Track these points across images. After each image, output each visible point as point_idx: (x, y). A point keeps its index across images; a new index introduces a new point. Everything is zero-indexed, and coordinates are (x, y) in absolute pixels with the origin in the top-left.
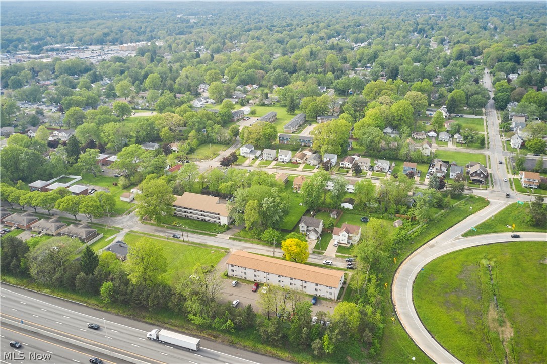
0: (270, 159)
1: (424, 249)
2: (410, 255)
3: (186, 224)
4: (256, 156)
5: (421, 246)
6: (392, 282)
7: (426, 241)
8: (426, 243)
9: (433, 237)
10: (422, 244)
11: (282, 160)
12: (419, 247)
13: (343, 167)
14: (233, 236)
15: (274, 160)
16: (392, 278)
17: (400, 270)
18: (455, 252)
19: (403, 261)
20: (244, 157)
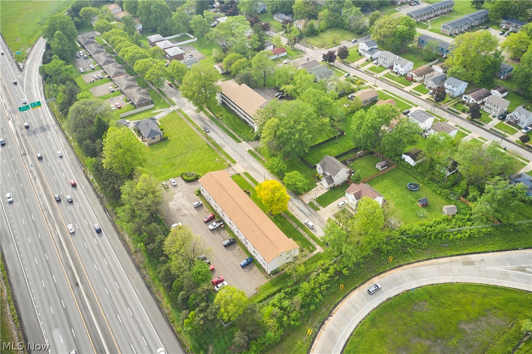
0: (384, 65)
1: (451, 262)
2: (423, 261)
3: (227, 118)
4: (371, 58)
5: (453, 256)
6: (359, 286)
7: (465, 252)
8: (464, 254)
9: (484, 250)
10: (457, 253)
11: (396, 71)
12: (448, 256)
13: (464, 102)
14: (253, 149)
15: (389, 68)
16: (366, 279)
17: (388, 274)
18: (496, 287)
19: (405, 265)
20: (360, 55)
